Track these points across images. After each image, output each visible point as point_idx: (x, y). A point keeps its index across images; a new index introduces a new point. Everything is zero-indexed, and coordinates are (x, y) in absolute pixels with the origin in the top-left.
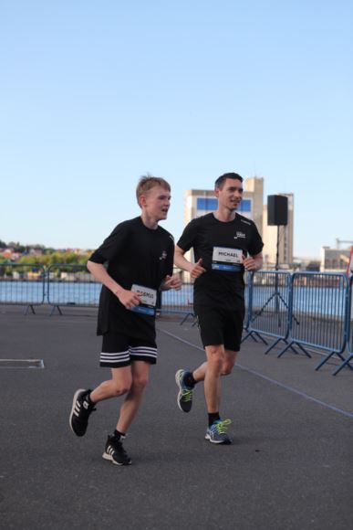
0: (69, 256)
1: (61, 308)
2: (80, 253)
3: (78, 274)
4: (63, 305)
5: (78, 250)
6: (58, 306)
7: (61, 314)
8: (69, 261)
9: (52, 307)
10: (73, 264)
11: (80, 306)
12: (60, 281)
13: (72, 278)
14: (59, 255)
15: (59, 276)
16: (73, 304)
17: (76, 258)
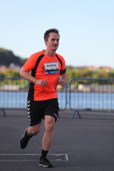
0: (85, 72)
1: (80, 113)
2: (94, 70)
3: (93, 85)
4: (82, 110)
5: (92, 67)
6: (77, 111)
7: (80, 118)
8: (85, 75)
9: (73, 112)
10: (88, 78)
11: (95, 111)
12: (79, 92)
13: (88, 89)
14: (77, 71)
15: (77, 87)
16: (89, 110)
17: (90, 74)
